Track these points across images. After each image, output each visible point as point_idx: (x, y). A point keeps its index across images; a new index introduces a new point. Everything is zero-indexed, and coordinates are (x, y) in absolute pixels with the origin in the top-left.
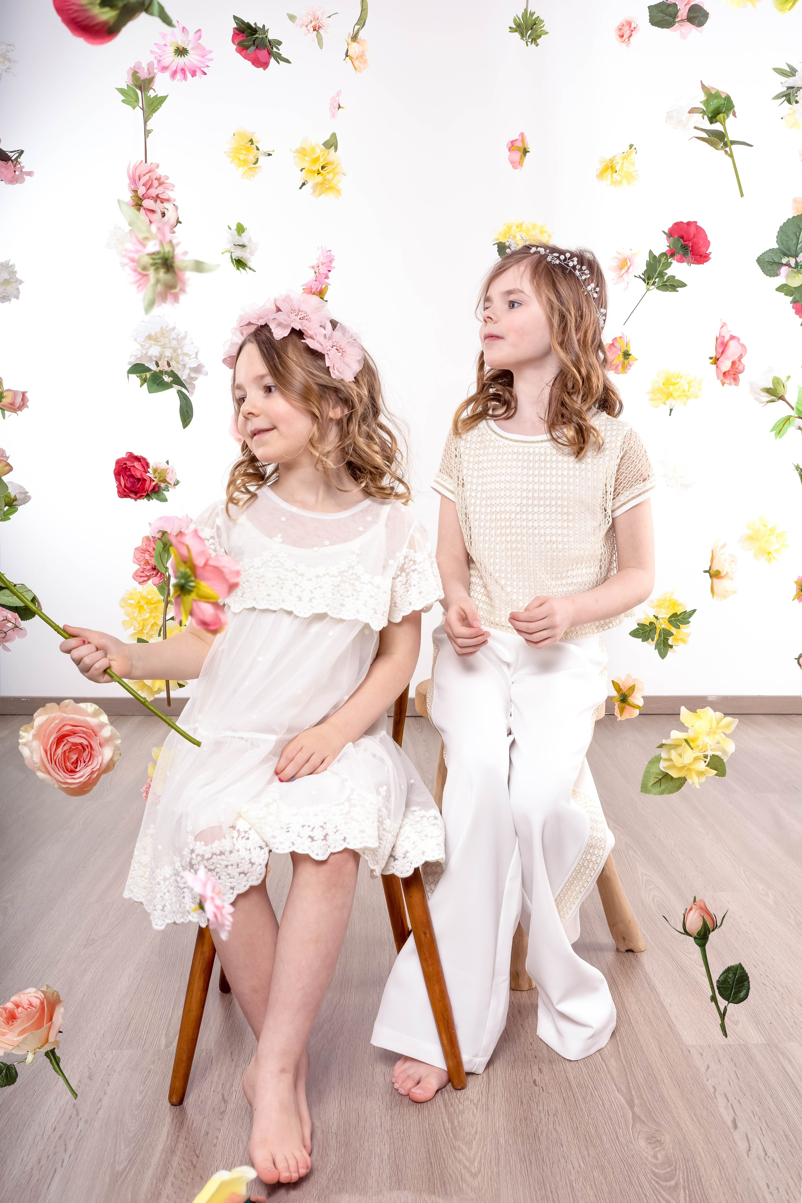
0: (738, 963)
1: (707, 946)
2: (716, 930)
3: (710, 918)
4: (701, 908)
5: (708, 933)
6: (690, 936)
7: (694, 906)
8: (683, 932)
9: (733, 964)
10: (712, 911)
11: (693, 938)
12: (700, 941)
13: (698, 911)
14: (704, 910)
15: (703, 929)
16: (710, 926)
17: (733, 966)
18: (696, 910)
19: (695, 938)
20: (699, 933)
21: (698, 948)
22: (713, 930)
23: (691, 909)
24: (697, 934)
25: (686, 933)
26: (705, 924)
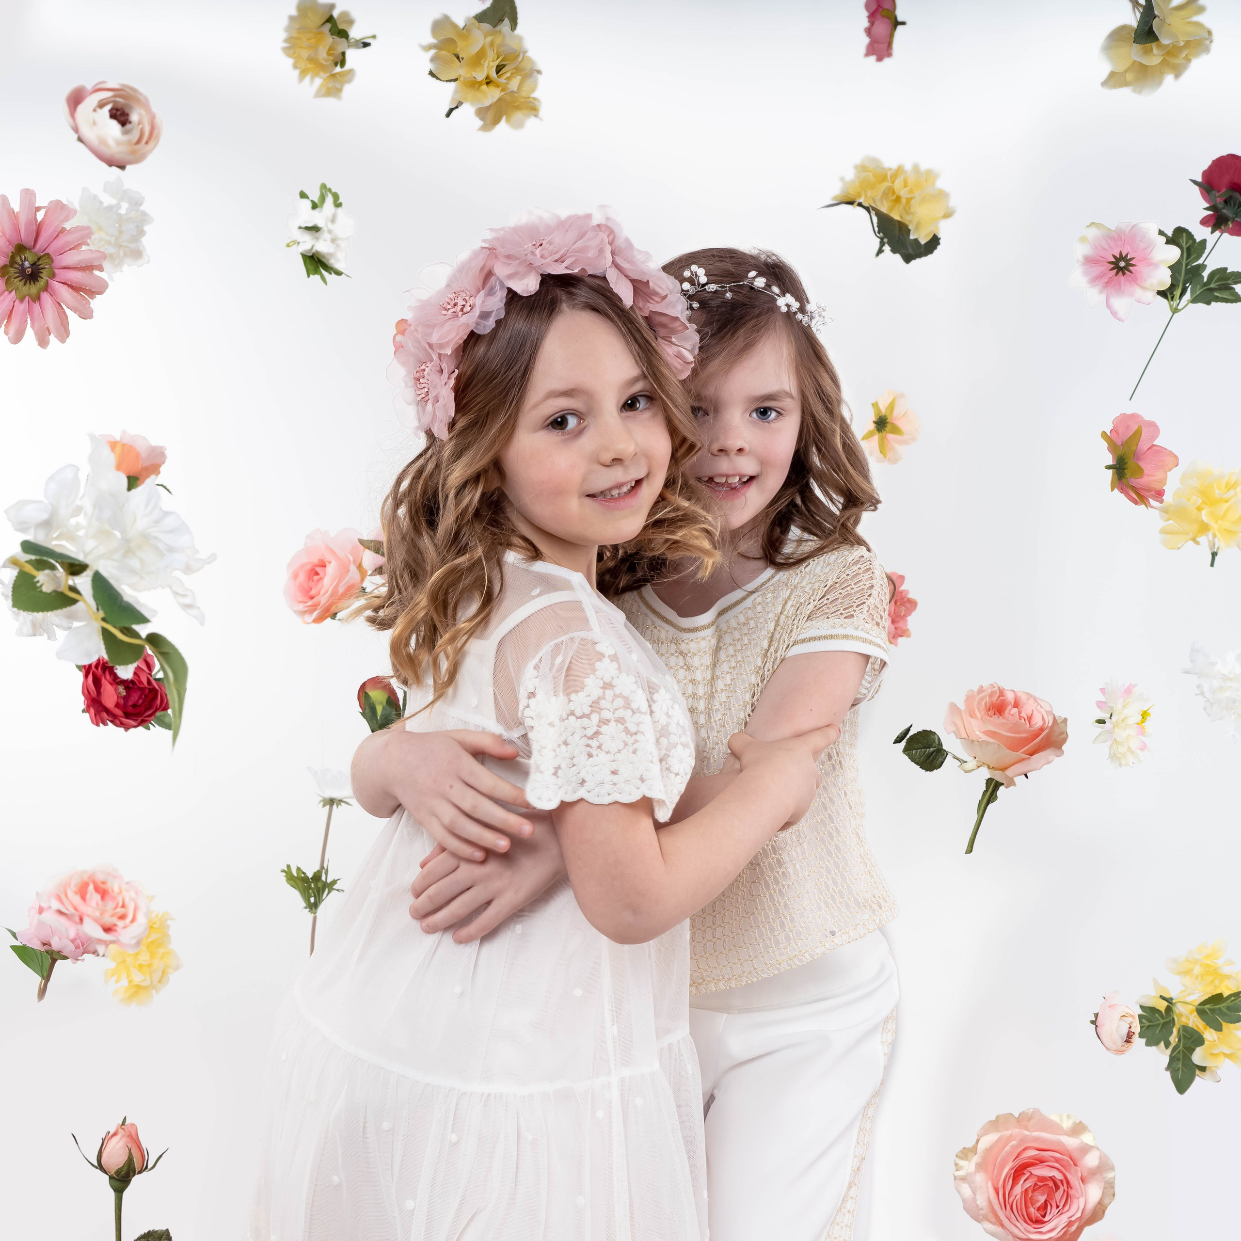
0: (164, 1229)
1: (126, 1194)
2: (144, 1173)
3: (140, 1153)
4: (130, 1136)
5: (131, 1174)
6: (105, 1172)
7: (120, 1130)
8: (96, 1164)
9: (156, 1229)
10: (144, 1145)
11: (107, 1177)
12: (116, 1184)
13: (124, 1140)
14: (134, 1139)
15: (126, 1168)
16: (137, 1166)
17: (157, 1232)
18: (123, 1136)
19: (111, 1178)
20: (118, 1172)
21: (112, 1194)
22: (140, 1172)
23: (115, 1134)
24: (115, 1173)
25: (100, 1167)
26: (130, 1160)
